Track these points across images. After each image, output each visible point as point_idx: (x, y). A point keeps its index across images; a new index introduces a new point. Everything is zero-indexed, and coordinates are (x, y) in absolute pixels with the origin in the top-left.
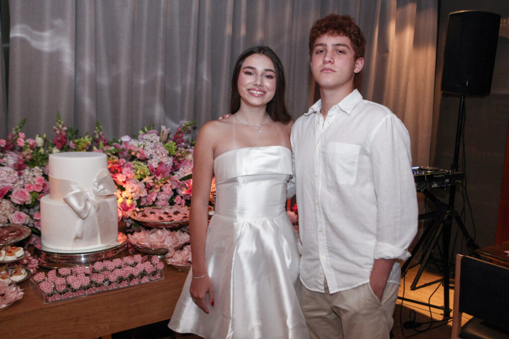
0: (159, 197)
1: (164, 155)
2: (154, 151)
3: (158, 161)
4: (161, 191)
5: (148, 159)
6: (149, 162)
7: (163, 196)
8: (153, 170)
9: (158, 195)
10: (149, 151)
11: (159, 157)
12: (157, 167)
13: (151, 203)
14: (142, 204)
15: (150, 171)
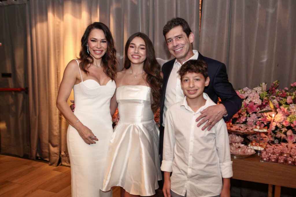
0: (247, 120)
1: (254, 98)
3: (250, 101)
4: (249, 116)
5: (245, 99)
6: (244, 100)
7: (249, 119)
8: (246, 105)
9: (247, 119)
10: (246, 95)
11: (251, 99)
12: (249, 103)
13: (242, 122)
14: (237, 122)
15: (244, 105)
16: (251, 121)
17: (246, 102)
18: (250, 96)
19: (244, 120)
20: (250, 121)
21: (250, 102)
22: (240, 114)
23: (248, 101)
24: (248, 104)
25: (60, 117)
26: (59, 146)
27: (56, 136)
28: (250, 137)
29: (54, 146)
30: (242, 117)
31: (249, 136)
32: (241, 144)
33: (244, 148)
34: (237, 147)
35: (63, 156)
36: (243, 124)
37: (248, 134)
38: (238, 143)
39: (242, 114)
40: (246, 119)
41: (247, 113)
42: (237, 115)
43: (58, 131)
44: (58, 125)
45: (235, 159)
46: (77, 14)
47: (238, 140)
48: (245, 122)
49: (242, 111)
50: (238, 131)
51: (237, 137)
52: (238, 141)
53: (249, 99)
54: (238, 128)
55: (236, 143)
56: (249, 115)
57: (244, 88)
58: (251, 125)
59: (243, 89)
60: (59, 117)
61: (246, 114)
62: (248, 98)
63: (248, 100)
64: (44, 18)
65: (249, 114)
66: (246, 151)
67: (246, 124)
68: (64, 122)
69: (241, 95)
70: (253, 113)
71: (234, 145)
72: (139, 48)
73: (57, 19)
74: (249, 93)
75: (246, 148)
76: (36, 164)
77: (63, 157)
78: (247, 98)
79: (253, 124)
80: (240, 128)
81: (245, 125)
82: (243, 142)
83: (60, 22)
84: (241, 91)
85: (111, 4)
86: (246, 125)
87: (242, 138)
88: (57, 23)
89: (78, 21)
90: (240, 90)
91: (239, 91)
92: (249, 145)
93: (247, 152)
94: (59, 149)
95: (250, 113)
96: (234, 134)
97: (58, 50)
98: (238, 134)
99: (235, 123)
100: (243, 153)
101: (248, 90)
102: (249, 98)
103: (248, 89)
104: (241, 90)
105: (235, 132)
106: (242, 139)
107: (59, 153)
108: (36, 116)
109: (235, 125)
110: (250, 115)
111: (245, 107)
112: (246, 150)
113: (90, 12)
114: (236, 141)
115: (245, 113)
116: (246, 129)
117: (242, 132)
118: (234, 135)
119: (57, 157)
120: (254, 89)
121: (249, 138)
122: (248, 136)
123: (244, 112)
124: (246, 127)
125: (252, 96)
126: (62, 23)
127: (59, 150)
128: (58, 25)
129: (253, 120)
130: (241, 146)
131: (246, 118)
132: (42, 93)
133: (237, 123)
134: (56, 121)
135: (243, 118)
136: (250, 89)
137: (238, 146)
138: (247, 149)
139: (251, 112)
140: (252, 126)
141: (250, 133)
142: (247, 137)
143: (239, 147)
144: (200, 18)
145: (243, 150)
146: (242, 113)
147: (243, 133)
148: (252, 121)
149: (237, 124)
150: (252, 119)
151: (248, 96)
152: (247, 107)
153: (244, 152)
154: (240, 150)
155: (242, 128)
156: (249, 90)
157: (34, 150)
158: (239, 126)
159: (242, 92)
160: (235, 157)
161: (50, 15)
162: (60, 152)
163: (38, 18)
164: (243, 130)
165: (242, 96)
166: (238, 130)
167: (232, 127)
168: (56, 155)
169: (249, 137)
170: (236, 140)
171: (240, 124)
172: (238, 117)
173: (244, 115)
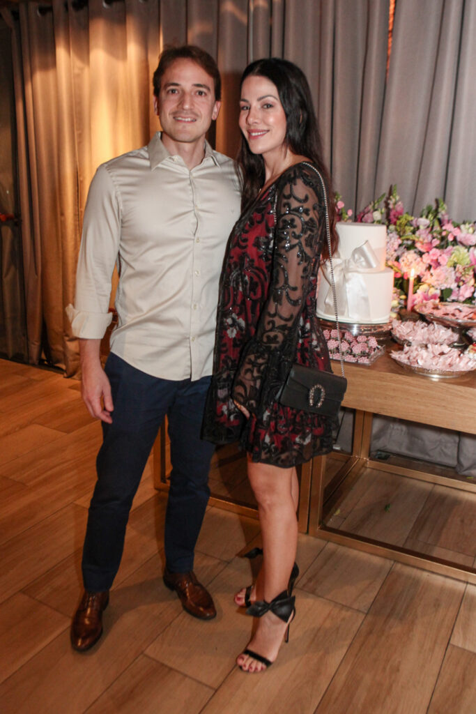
6: (472, 249)
13: (462, 299)
14: (453, 297)
15: (470, 260)
19: (468, 294)
22: (458, 280)
30: (462, 287)
31: (472, 331)
32: (448, 347)
33: (454, 356)
34: (437, 353)
36: (467, 303)
37: (469, 325)
38: (441, 345)
39: (463, 281)
42: (451, 282)
46: (116, 49)
47: (442, 337)
48: (471, 300)
50: (449, 317)
54: (452, 313)
55: (436, 344)
64: (50, 59)
66: (455, 364)
67: (471, 303)
71: (432, 350)
73: (78, 63)
75: (458, 356)
76: (36, 374)
80: (457, 313)
81: (469, 305)
83: (82, 69)
86: (472, 306)
87: (455, 334)
88: (76, 71)
89: (120, 66)
91: (462, 227)
92: (467, 351)
93: (458, 366)
96: (437, 324)
97: (79, 132)
98: (447, 325)
99: (446, 301)
100: (449, 367)
105: (440, 321)
106: (454, 336)
108: (37, 274)
109: (446, 305)
112: (455, 360)
113: (146, 44)
114: (439, 340)
115: (471, 279)
116: (470, 314)
118: (436, 327)
121: (470, 335)
122: (469, 331)
124: (469, 310)
126: (86, 71)
128: (79, 76)
130: (445, 352)
133: (453, 301)
135: (466, 289)
137: (440, 351)
138: (458, 360)
143: (442, 354)
145: (449, 361)
146: (463, 278)
147: (459, 324)
149: (452, 304)
154: (441, 361)
155: (460, 311)
157: (34, 344)
158: (454, 308)
161: (61, 53)
163: (37, 61)
164: (461, 316)
165: (468, 240)
167: (437, 308)
169: (472, 334)
171: (460, 302)
172: (454, 286)
173: (468, 282)
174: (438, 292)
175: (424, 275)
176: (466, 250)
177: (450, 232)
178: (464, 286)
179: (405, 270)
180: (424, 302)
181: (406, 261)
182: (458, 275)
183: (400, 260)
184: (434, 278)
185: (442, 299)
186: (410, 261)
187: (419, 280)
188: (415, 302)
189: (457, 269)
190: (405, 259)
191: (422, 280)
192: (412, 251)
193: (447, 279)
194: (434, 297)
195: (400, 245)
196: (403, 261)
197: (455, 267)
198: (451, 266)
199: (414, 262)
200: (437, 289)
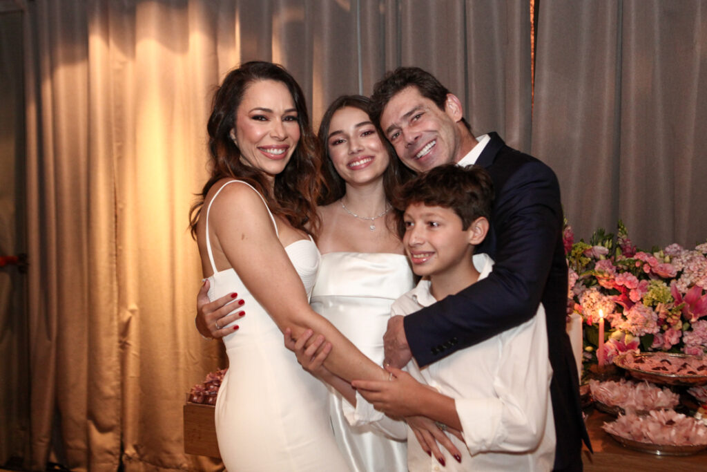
0: (685, 340)
1: (702, 274)
2: (687, 267)
3: (689, 283)
4: (690, 329)
5: (672, 278)
6: (673, 282)
7: (690, 338)
8: (678, 295)
9: (683, 336)
10: (676, 267)
11: (692, 277)
12: (686, 291)
13: (668, 347)
14: (655, 346)
15: (672, 297)
16: (696, 343)
17: (678, 287)
18: (689, 269)
19: (674, 340)
20: (692, 342)
21: (689, 287)
22: (662, 322)
23: (685, 285)
24: (684, 294)
25: (124, 340)
26: (119, 429)
27: (109, 398)
28: (699, 392)
29: (103, 429)
30: (667, 332)
31: (694, 389)
32: (674, 412)
33: (687, 425)
34: (664, 422)
35: (129, 458)
36: (673, 352)
37: (691, 381)
38: (666, 410)
39: (669, 324)
40: (681, 339)
41: (684, 319)
42: (652, 325)
43: (115, 383)
44: (117, 367)
45: (659, 457)
46: (174, 38)
47: (662, 401)
48: (678, 347)
49: (670, 314)
51: (660, 393)
52: (664, 405)
53: (687, 278)
54: (662, 366)
55: (658, 409)
56: (687, 325)
57: (668, 246)
58: (696, 354)
59: (664, 249)
60: (120, 342)
61: (680, 323)
62: (682, 275)
63: (685, 280)
64: (79, 50)
65: (688, 322)
66: (692, 434)
67: (680, 352)
68: (135, 355)
69: (662, 268)
70: (701, 319)
71: (656, 418)
72: (356, 134)
73: (117, 54)
74: (685, 261)
75: (690, 424)
77: (130, 463)
78: (680, 274)
79: (700, 352)
80: (666, 364)
81: (677, 355)
82: (679, 405)
83: (123, 63)
84: (660, 257)
85: (273, 10)
86: (681, 355)
87: (674, 395)
88: (117, 66)
89: (178, 60)
90: (658, 251)
91: (656, 255)
92: (699, 416)
93: (697, 437)
94: (119, 437)
95: (693, 320)
96: (649, 383)
97: (119, 144)
98: (661, 384)
99: (648, 350)
100: (685, 440)
101: (680, 251)
102: (686, 275)
103: (679, 248)
104: (662, 253)
105: (652, 378)
106: (675, 398)
107: (118, 451)
108: (50, 338)
109: (650, 356)
110: (693, 326)
111: (677, 303)
112: (691, 430)
113: (215, 33)
114: (659, 405)
115: (678, 320)
116: (684, 366)
117: (674, 376)
118: (649, 388)
119: (112, 462)
120: (698, 247)
121: (694, 395)
122: (691, 389)
123: (674, 317)
124: (682, 362)
125: (694, 268)
126: (130, 66)
127: (119, 442)
128: (119, 72)
129: (701, 339)
130: (674, 420)
131: (680, 335)
132: (69, 269)
133: (655, 350)
134: (110, 355)
135: (672, 334)
136: (685, 249)
137: (668, 419)
138: (694, 429)
139: (695, 316)
140: (700, 359)
141: (698, 380)
142: (688, 391)
143: (671, 423)
144: (532, 47)
145: (683, 431)
146: (669, 320)
147: (676, 380)
148: (700, 342)
149: (656, 354)
150: (698, 338)
151: (683, 270)
152: (684, 302)
153: (688, 438)
154: (673, 432)
155: (670, 363)
156: (683, 253)
158: (660, 359)
159: (664, 257)
160: (658, 453)
161: (97, 43)
162: (122, 448)
163: (60, 52)
164: (675, 370)
165: (665, 271)
166: (661, 371)
167: (641, 361)
168: (109, 456)
169: (696, 393)
170: (659, 401)
171: (665, 352)
172: (656, 330)
173: (675, 325)
174: (637, 340)
175: (612, 318)
176: (665, 284)
177: (646, 262)
178: (670, 330)
179: (588, 312)
180: (620, 353)
181: (589, 302)
182: (662, 316)
183: (581, 301)
184: (630, 321)
185: (642, 348)
186: (594, 301)
187: (608, 326)
188: (609, 355)
189: (657, 309)
190: (587, 298)
191: (613, 324)
192: (594, 288)
193: (647, 321)
194: (632, 346)
195: (577, 281)
196: (585, 301)
197: (654, 307)
198: (649, 306)
199: (599, 303)
200: (636, 336)
